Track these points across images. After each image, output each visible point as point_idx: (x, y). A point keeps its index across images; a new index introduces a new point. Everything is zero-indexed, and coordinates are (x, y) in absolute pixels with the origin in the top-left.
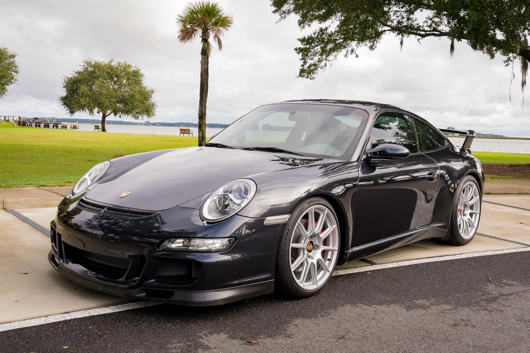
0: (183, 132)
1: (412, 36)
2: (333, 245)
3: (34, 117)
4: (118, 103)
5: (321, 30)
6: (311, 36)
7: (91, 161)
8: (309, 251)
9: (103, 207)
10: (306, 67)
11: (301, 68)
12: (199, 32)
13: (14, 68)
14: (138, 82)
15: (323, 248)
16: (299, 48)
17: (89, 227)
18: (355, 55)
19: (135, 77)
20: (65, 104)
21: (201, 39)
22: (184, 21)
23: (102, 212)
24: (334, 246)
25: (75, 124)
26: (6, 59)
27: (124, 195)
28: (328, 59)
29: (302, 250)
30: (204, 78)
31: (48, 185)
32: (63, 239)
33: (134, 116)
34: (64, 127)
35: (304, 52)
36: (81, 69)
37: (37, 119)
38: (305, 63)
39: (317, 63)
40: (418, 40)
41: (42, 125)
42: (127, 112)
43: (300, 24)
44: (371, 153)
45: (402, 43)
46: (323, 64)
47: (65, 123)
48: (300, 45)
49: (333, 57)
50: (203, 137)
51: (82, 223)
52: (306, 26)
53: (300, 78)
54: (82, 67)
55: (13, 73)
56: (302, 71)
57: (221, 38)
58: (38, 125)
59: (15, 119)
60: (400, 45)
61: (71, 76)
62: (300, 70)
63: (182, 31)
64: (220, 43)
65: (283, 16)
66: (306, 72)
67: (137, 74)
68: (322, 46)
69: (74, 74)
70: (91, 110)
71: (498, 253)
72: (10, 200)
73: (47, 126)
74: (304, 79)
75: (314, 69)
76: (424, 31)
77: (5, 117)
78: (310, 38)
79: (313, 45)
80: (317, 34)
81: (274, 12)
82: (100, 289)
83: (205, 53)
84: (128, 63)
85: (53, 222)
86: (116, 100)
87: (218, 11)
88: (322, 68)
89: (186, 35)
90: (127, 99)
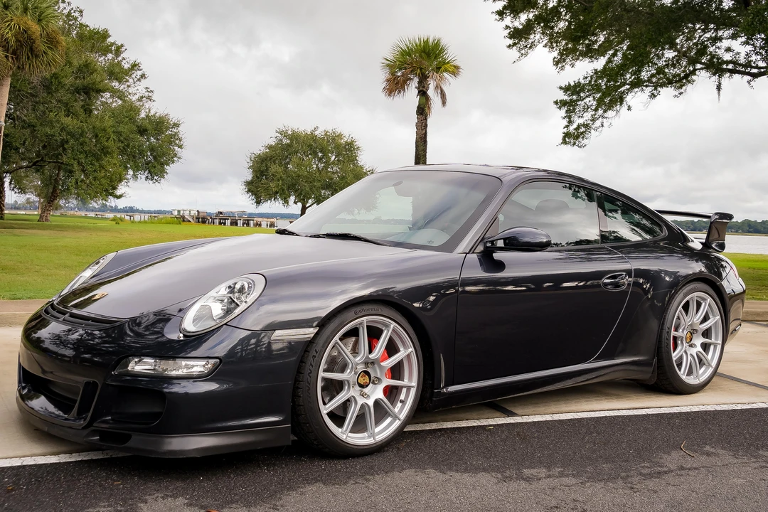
1: (737, 77)
2: (410, 379)
3: (217, 211)
4: (323, 189)
6: (579, 82)
8: (362, 386)
9: (65, 314)
10: (572, 128)
11: (565, 130)
12: (414, 84)
13: (177, 141)
14: (353, 159)
15: (388, 382)
16: (561, 101)
17: (55, 344)
18: (626, 107)
19: (348, 151)
20: (249, 190)
21: (417, 92)
22: (392, 67)
24: (411, 381)
25: (272, 220)
26: (167, 128)
27: (98, 296)
28: (606, 115)
29: (346, 383)
30: (421, 148)
34: (257, 224)
35: (569, 106)
36: (272, 142)
37: (221, 213)
38: (570, 122)
39: (589, 122)
40: (749, 82)
41: (228, 222)
43: (556, 65)
45: (719, 88)
46: (598, 123)
47: (259, 220)
48: (562, 96)
49: (615, 113)
51: (48, 338)
52: (568, 67)
54: (275, 140)
55: (176, 148)
56: (567, 135)
57: (445, 89)
58: (223, 223)
59: (192, 213)
60: (716, 91)
61: (259, 152)
62: (564, 133)
63: (389, 80)
64: (443, 96)
65: (523, 52)
66: (572, 137)
67: (351, 147)
69: (262, 149)
70: (285, 198)
73: (234, 223)
74: (568, 147)
75: (585, 132)
76: (757, 67)
77: (179, 211)
78: (578, 85)
79: (582, 95)
80: (589, 78)
81: (509, 46)
83: (423, 111)
84: (339, 131)
86: (319, 184)
87: (442, 50)
88: (596, 130)
89: (395, 85)
90: (335, 183)
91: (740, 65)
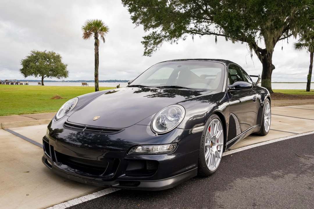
0: (83, 84)
1: (197, 35)
2: (221, 142)
3: (5, 80)
5: (153, 32)
6: (149, 36)
7: (41, 100)
8: (211, 147)
9: (83, 127)
10: (147, 51)
11: (145, 51)
12: (93, 34)
15: (217, 144)
16: (143, 42)
17: (72, 141)
18: (176, 43)
19: (57, 58)
20: (22, 72)
21: (94, 38)
22: (85, 29)
23: (83, 130)
25: (27, 82)
27: (96, 118)
28: (157, 46)
29: (208, 146)
30: (97, 57)
31: (25, 113)
32: (55, 149)
33: (58, 78)
34: (21, 84)
35: (146, 43)
36: (30, 55)
37: (7, 80)
38: (146, 48)
39: (152, 49)
40: (200, 37)
41: (10, 83)
42: (55, 76)
43: (144, 30)
44: (231, 87)
45: (193, 38)
46: (155, 49)
47: (22, 82)
48: (144, 40)
49: (160, 46)
50: (97, 86)
51: (66, 138)
52: (147, 30)
53: (144, 56)
56: (145, 53)
57: (104, 37)
58: (8, 83)
61: (25, 59)
63: (85, 34)
64: (104, 39)
65: (137, 25)
66: (147, 53)
67: (59, 57)
68: (154, 40)
69: (26, 57)
70: (36, 75)
71: (286, 139)
72: (6, 123)
73: (12, 84)
74: (146, 56)
75: (151, 52)
76: (202, 32)
79: (150, 40)
80: (151, 35)
81: (133, 23)
82: (86, 182)
83: (97, 44)
84: (54, 51)
85: (45, 138)
86: (49, 70)
87: (102, 24)
88: (154, 51)
89: (87, 36)
90: (54, 69)
91: (198, 31)
